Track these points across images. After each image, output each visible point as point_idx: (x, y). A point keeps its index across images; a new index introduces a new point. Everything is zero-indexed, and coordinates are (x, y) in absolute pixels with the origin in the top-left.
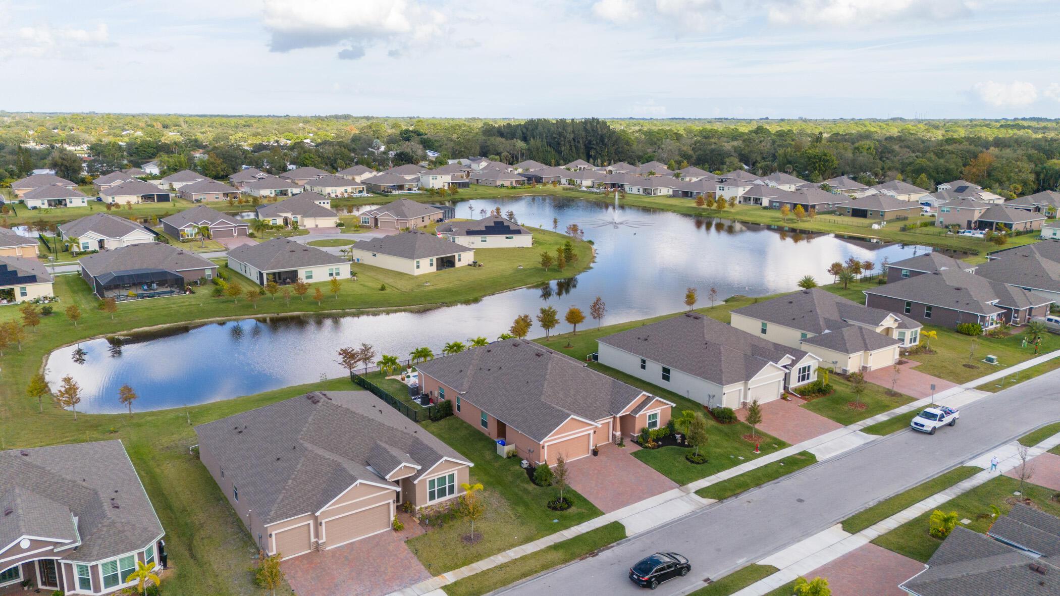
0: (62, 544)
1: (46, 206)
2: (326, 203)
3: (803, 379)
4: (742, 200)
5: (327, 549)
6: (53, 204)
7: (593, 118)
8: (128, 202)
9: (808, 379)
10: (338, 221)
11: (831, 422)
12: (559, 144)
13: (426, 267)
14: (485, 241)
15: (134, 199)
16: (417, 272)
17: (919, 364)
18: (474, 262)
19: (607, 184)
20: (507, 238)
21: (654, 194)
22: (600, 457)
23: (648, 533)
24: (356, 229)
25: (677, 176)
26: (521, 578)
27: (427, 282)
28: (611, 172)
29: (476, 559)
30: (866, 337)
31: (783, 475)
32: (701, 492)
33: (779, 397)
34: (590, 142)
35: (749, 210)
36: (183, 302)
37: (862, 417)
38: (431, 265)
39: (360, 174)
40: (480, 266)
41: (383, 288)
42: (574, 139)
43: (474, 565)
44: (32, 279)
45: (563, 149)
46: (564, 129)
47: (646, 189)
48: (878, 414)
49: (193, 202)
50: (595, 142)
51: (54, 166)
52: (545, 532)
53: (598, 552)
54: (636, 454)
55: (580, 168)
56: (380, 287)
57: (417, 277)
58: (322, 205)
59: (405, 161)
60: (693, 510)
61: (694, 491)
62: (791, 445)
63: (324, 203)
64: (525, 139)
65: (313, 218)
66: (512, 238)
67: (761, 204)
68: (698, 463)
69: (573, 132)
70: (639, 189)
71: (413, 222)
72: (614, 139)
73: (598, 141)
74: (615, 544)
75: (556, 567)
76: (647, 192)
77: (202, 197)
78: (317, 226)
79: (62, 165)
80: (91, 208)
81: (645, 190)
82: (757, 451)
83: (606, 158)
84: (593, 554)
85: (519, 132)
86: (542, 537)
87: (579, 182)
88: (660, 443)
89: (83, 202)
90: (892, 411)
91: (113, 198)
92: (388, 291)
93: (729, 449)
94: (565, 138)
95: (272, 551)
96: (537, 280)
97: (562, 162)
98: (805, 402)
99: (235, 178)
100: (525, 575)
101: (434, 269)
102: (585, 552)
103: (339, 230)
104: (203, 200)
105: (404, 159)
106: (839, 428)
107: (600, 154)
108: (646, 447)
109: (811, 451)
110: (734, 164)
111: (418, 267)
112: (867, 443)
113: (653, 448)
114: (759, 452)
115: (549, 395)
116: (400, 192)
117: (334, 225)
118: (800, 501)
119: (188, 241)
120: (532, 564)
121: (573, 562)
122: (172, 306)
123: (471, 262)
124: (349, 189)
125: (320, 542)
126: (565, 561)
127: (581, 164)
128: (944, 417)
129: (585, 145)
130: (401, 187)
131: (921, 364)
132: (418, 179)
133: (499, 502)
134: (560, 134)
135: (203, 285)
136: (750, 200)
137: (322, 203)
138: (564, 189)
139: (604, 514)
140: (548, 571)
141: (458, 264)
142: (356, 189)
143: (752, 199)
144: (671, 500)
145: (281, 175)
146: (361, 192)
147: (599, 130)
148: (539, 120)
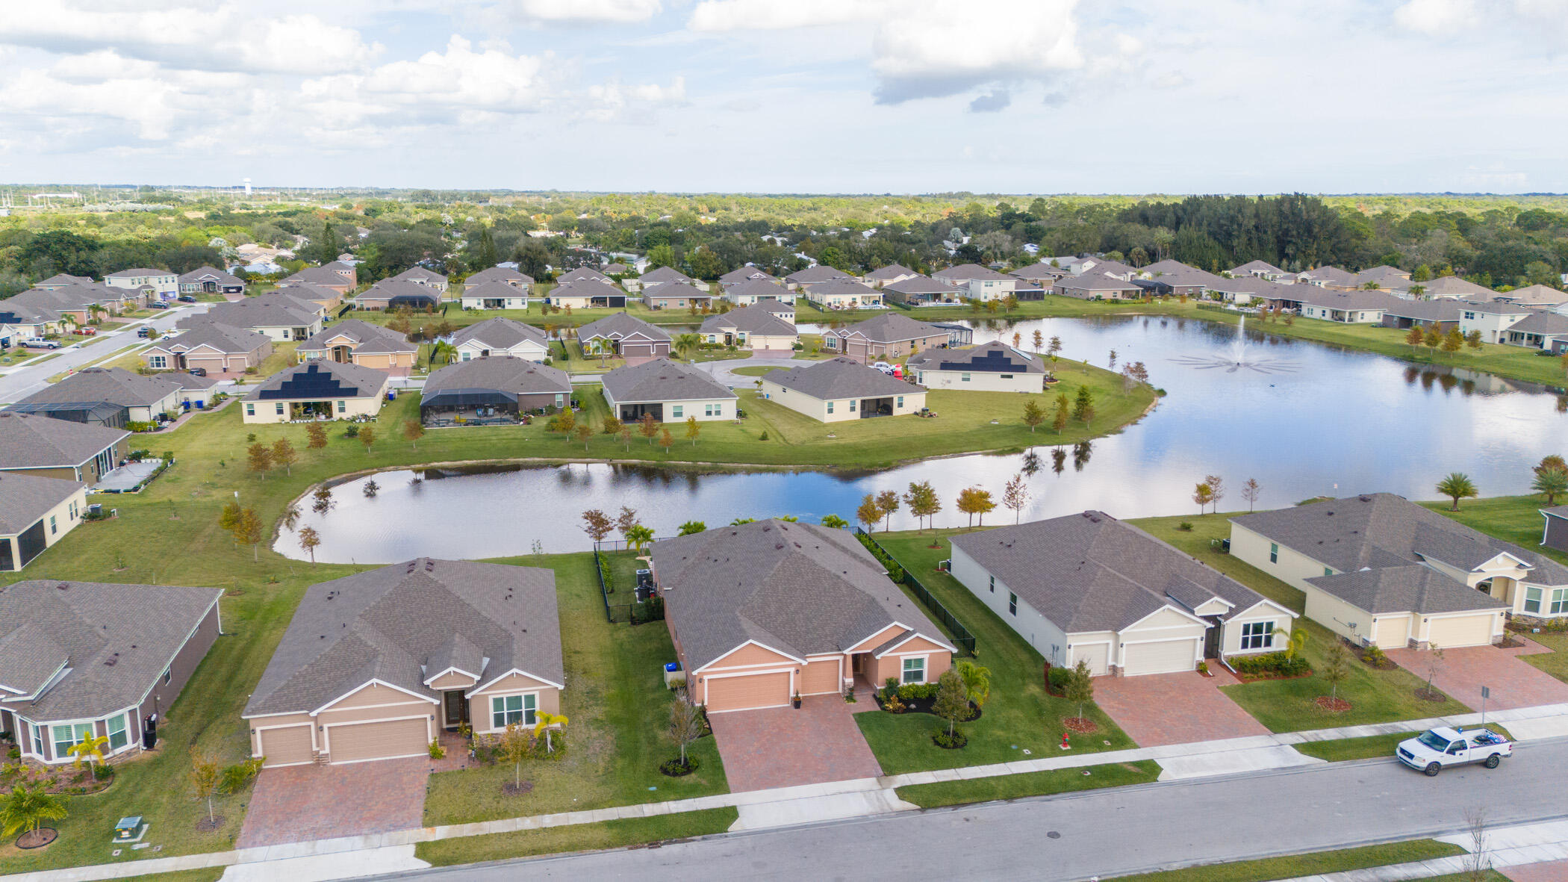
0: (14, 695)
1: (482, 307)
2: (789, 315)
3: (1256, 643)
4: (1507, 337)
5: (332, 764)
6: (491, 304)
7: (1296, 194)
8: (568, 306)
9: (1268, 643)
10: (796, 342)
11: (1254, 722)
12: (1229, 235)
13: (843, 411)
14: (968, 380)
15: (578, 303)
16: (828, 419)
17: (1542, 650)
18: (923, 410)
19: (1274, 301)
20: (1003, 376)
21: (1351, 320)
22: (804, 712)
23: (764, 832)
24: (813, 354)
25: (1417, 291)
26: (524, 855)
27: (831, 434)
28: (1304, 280)
29: (496, 816)
30: (1427, 587)
31: (1070, 791)
32: (903, 792)
33: (1194, 669)
34: (1286, 232)
35: (1508, 356)
36: (507, 435)
37: (1324, 723)
38: (853, 409)
39: (892, 277)
40: (931, 416)
41: (764, 438)
42: (1256, 227)
43: (486, 824)
44: (352, 392)
45: (1235, 243)
46: (1240, 211)
47: (1337, 312)
48: (1362, 724)
49: (650, 309)
50: (1295, 233)
51: (518, 258)
52: (621, 801)
53: (665, 844)
54: (861, 718)
55: (1256, 274)
56: (761, 434)
57: (825, 425)
58: (783, 318)
59: (971, 259)
60: (865, 813)
61: (896, 786)
62: (1136, 747)
63: (786, 316)
64: (1177, 225)
65: (762, 336)
66: (1011, 377)
67: (1542, 346)
68: (945, 746)
69: (1257, 215)
70: (1324, 312)
71: (894, 348)
72: (1331, 227)
73: (1301, 231)
74: (700, 837)
75: (588, 851)
76: (1337, 316)
77: (663, 302)
78: (767, 347)
79: (526, 256)
80: (528, 312)
81: (1335, 313)
82: (1065, 745)
83: (1314, 259)
84: (654, 844)
85: (1170, 217)
86: (611, 807)
87: (1230, 296)
88: (913, 706)
89: (524, 303)
90: (1398, 724)
91: (558, 300)
92: (771, 440)
93: (1020, 735)
94: (1240, 225)
95: (257, 752)
96: (1008, 444)
97: (1231, 263)
98: (1240, 683)
99: (725, 280)
100: (534, 852)
101: (856, 415)
102: (644, 839)
103: (793, 354)
104: (663, 307)
105: (969, 255)
106: (1256, 734)
107: (1304, 252)
108: (884, 709)
109: (1159, 762)
110: (1541, 275)
111: (830, 411)
112: (1283, 768)
113: (894, 712)
114: (1069, 748)
115: (753, 607)
116: (931, 304)
117: (791, 347)
118: (1054, 835)
119: (593, 358)
120: (563, 839)
121: (617, 849)
122: (494, 438)
123: (919, 410)
124: (859, 297)
125: (321, 752)
126: (608, 845)
127: (1258, 268)
128: (1465, 748)
129: (1277, 237)
130: (937, 297)
131: (1548, 651)
132: (967, 286)
133: (601, 748)
134: (1232, 219)
135: (549, 415)
136: (1523, 338)
137: (784, 315)
138: (1200, 307)
139: (729, 792)
140: (571, 853)
141: (897, 411)
142: (869, 298)
143: (1526, 337)
144: (848, 792)
145: (789, 276)
146: (875, 302)
147: (1304, 213)
148: (1207, 197)
